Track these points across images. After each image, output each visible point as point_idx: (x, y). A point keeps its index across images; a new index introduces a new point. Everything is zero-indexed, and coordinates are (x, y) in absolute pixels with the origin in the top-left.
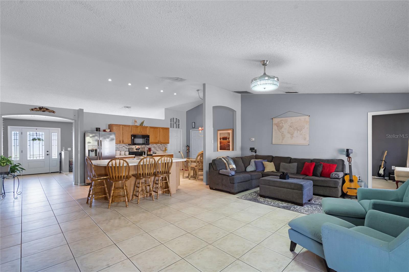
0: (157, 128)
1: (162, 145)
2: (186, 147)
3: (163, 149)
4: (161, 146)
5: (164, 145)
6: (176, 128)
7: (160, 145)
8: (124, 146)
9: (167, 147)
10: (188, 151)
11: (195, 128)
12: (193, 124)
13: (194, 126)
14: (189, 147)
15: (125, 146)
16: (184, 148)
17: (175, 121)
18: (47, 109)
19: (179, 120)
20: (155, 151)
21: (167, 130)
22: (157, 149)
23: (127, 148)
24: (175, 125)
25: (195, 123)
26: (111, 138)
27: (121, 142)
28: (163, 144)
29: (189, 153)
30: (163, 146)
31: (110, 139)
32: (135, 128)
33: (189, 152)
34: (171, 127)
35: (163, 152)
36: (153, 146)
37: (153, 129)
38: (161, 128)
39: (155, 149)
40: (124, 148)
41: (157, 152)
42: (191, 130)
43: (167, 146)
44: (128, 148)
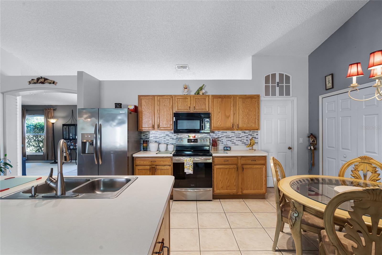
0: (228, 97)
1: (245, 133)
2: (309, 137)
3: (247, 140)
4: (243, 134)
5: (251, 133)
6: (281, 94)
7: (240, 132)
8: (167, 135)
9: (256, 137)
10: (312, 148)
11: (333, 87)
12: (327, 80)
13: (329, 85)
14: (315, 137)
15: (171, 135)
16: (301, 140)
17: (277, 80)
18: (46, 79)
19: (288, 78)
20: (229, 144)
21: (254, 99)
22: (235, 141)
23: (173, 139)
24: (277, 89)
25: (332, 75)
26: (120, 120)
27: (156, 127)
28: (246, 131)
29: (316, 152)
30: (247, 134)
31: (116, 121)
32: (181, 100)
33: (315, 149)
34: (267, 94)
35: (248, 148)
36: (225, 134)
37: (220, 99)
38: (238, 97)
39: (231, 141)
40: (168, 138)
41: (233, 147)
42: (320, 97)
43: (257, 135)
44: (175, 137)
